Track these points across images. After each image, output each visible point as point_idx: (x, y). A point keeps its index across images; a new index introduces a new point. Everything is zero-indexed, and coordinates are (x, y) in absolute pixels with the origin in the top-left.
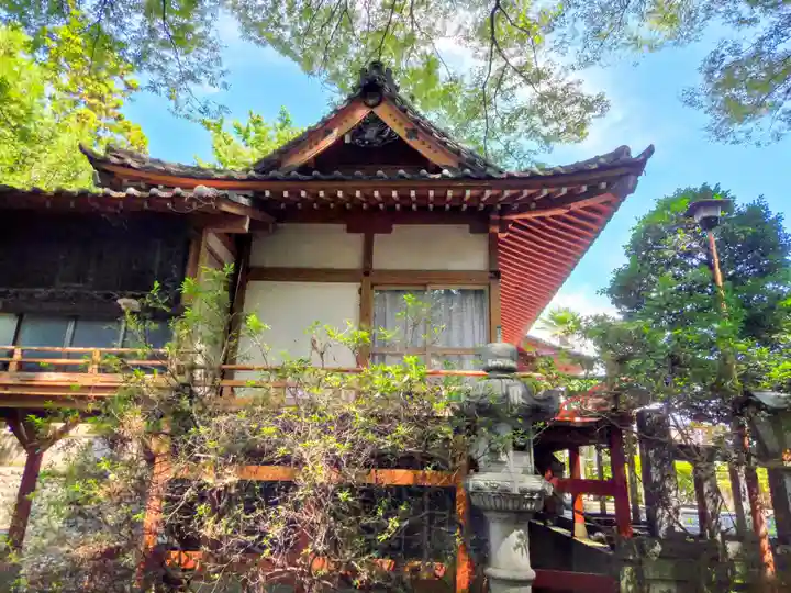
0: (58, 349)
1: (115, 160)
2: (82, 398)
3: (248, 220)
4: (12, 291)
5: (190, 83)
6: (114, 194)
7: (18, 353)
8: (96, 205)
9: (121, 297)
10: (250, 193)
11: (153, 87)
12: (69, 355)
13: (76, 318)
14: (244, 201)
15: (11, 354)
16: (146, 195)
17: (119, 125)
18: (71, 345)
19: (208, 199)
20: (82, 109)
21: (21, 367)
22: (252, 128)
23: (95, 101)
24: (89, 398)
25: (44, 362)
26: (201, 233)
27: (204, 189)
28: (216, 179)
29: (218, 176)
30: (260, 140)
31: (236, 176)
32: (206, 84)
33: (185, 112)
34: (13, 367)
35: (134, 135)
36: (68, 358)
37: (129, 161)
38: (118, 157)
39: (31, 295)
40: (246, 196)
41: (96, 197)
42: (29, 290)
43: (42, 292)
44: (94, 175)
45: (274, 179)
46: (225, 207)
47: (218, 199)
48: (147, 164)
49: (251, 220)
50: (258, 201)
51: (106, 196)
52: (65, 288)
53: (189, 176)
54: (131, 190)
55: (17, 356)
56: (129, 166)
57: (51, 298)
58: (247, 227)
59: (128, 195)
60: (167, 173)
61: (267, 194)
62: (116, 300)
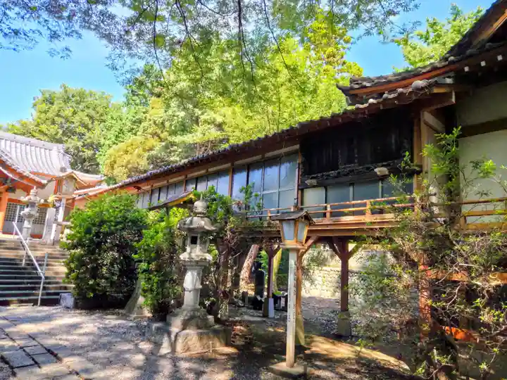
0: (348, 203)
1: (357, 86)
2: (372, 229)
3: (454, 94)
4: (319, 175)
5: (392, 18)
6: (361, 106)
7: (329, 206)
8: (353, 117)
9: (376, 168)
10: (452, 74)
11: (368, 33)
12: (354, 206)
13: (352, 184)
14: (449, 81)
15: (326, 208)
16: (381, 100)
17: (345, 67)
18: (354, 200)
19: (422, 88)
20: (325, 67)
21: (332, 215)
22: (430, 30)
23: (331, 59)
24: (376, 229)
25: (346, 210)
26: (419, 114)
27: (419, 83)
28: (424, 73)
29: (424, 71)
30: (439, 36)
31: (439, 65)
32: (402, 12)
33: (390, 38)
34: (328, 215)
35: (354, 70)
36: (354, 207)
37: (365, 83)
38: (357, 84)
39: (329, 175)
40: (449, 77)
41: (352, 112)
42: (327, 173)
43: (333, 173)
44: (347, 99)
45: (471, 56)
46: (436, 90)
47: (430, 86)
48: (376, 81)
49: (456, 93)
50: (460, 77)
51: (358, 109)
52: (344, 168)
53: (404, 79)
54: (371, 101)
55: (329, 209)
56: (365, 87)
57: (339, 175)
58: (453, 100)
59: (370, 104)
60: (390, 82)
61: (466, 69)
62: (373, 170)
